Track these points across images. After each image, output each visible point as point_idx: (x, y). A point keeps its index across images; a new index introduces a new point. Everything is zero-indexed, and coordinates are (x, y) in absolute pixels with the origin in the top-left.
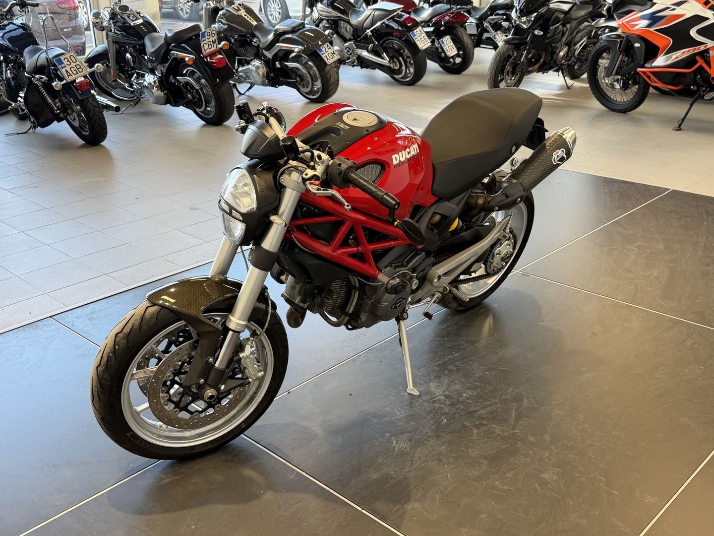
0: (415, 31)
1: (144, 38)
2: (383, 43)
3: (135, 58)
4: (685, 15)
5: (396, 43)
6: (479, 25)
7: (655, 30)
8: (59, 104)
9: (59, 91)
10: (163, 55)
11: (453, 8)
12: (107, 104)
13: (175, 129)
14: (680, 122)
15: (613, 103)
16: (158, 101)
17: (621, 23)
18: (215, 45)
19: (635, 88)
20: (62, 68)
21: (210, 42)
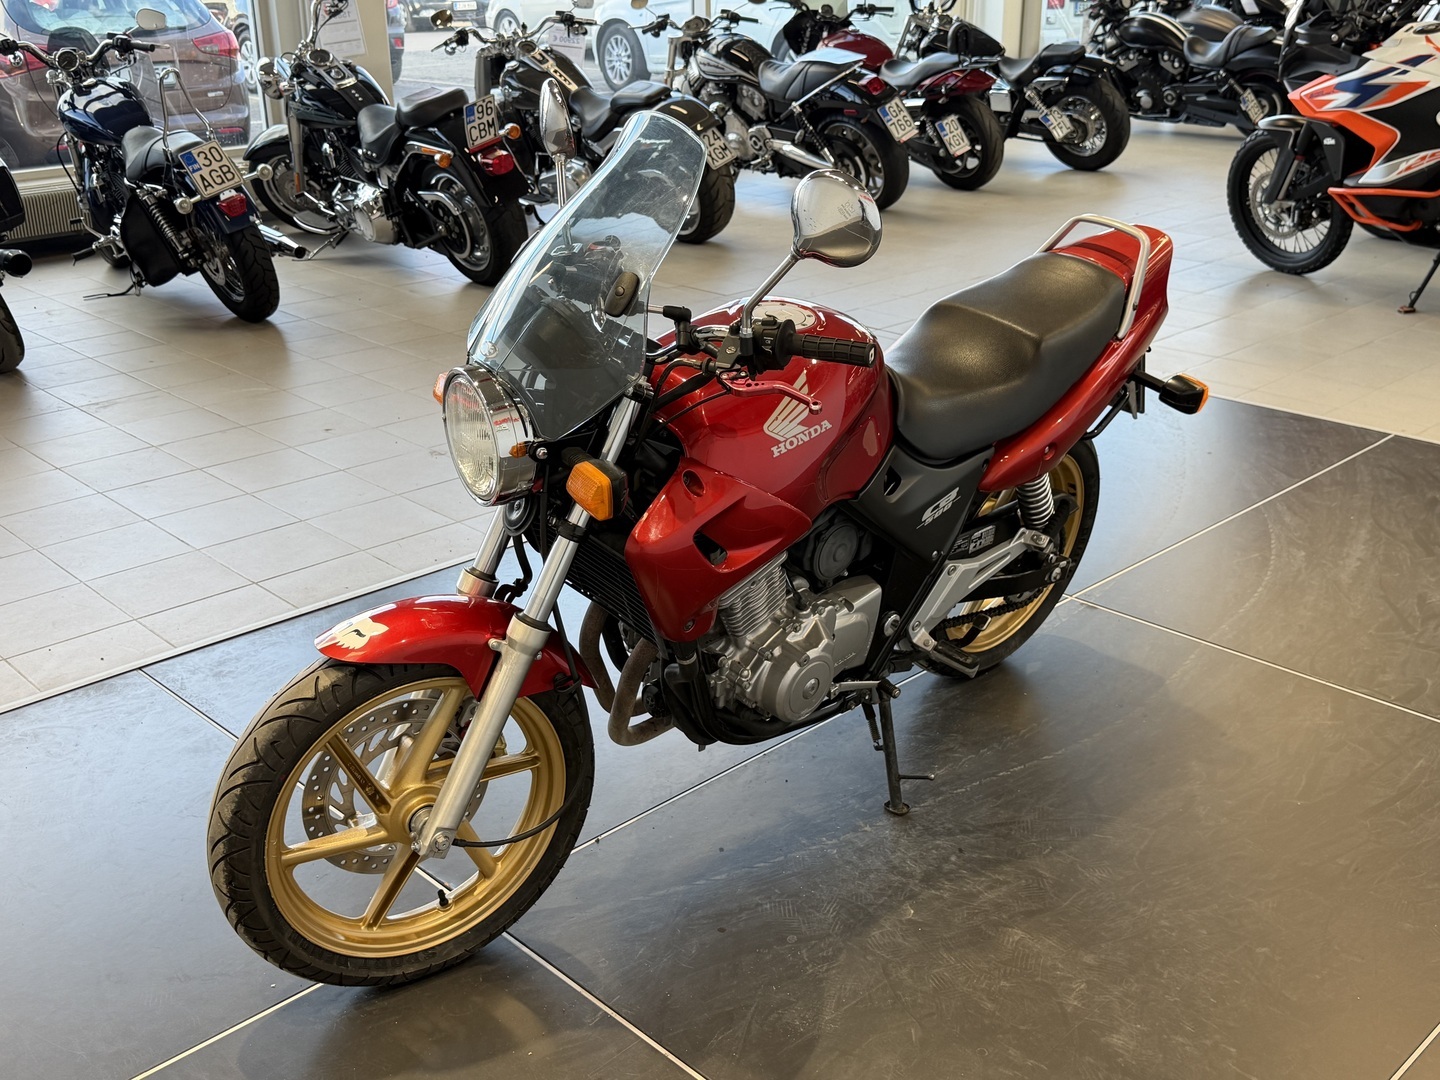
0: (887, 106)
1: (356, 115)
2: (824, 128)
3: (340, 153)
4: (1427, 82)
5: (849, 130)
6: (1016, 95)
7: (1367, 113)
8: (188, 240)
9: (189, 215)
10: (391, 149)
11: (965, 61)
12: (280, 243)
13: (411, 291)
14: (1413, 295)
15: (1278, 255)
16: (381, 240)
17: (1298, 98)
18: (492, 130)
19: (1324, 227)
20: (194, 171)
21: (483, 124)
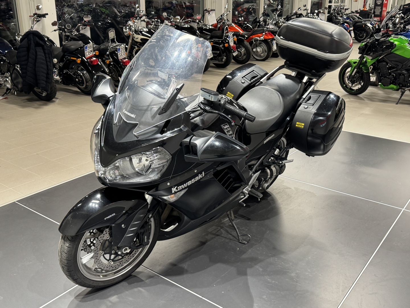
10: (61, 58)
18: (92, 53)
21: (89, 51)
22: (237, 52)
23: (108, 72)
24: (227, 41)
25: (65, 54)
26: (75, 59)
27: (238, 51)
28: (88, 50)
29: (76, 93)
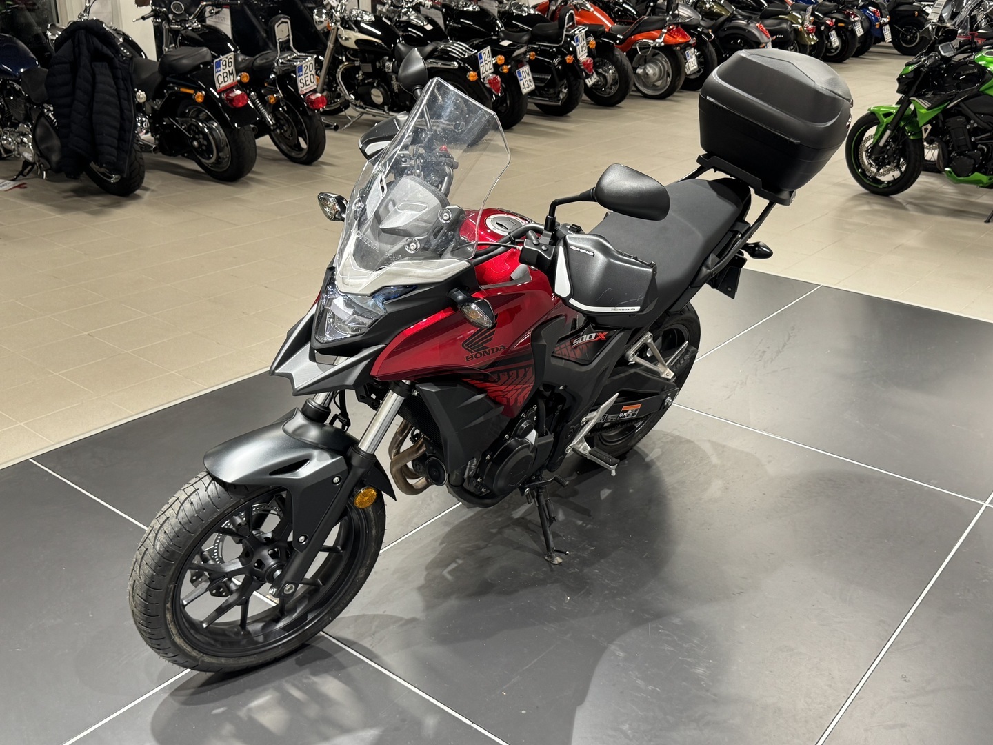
18: (232, 77)
21: (225, 73)
22: (595, 75)
23: (274, 125)
24: (571, 49)
25: (168, 79)
26: (191, 91)
27: (598, 74)
28: (223, 71)
29: (192, 175)
